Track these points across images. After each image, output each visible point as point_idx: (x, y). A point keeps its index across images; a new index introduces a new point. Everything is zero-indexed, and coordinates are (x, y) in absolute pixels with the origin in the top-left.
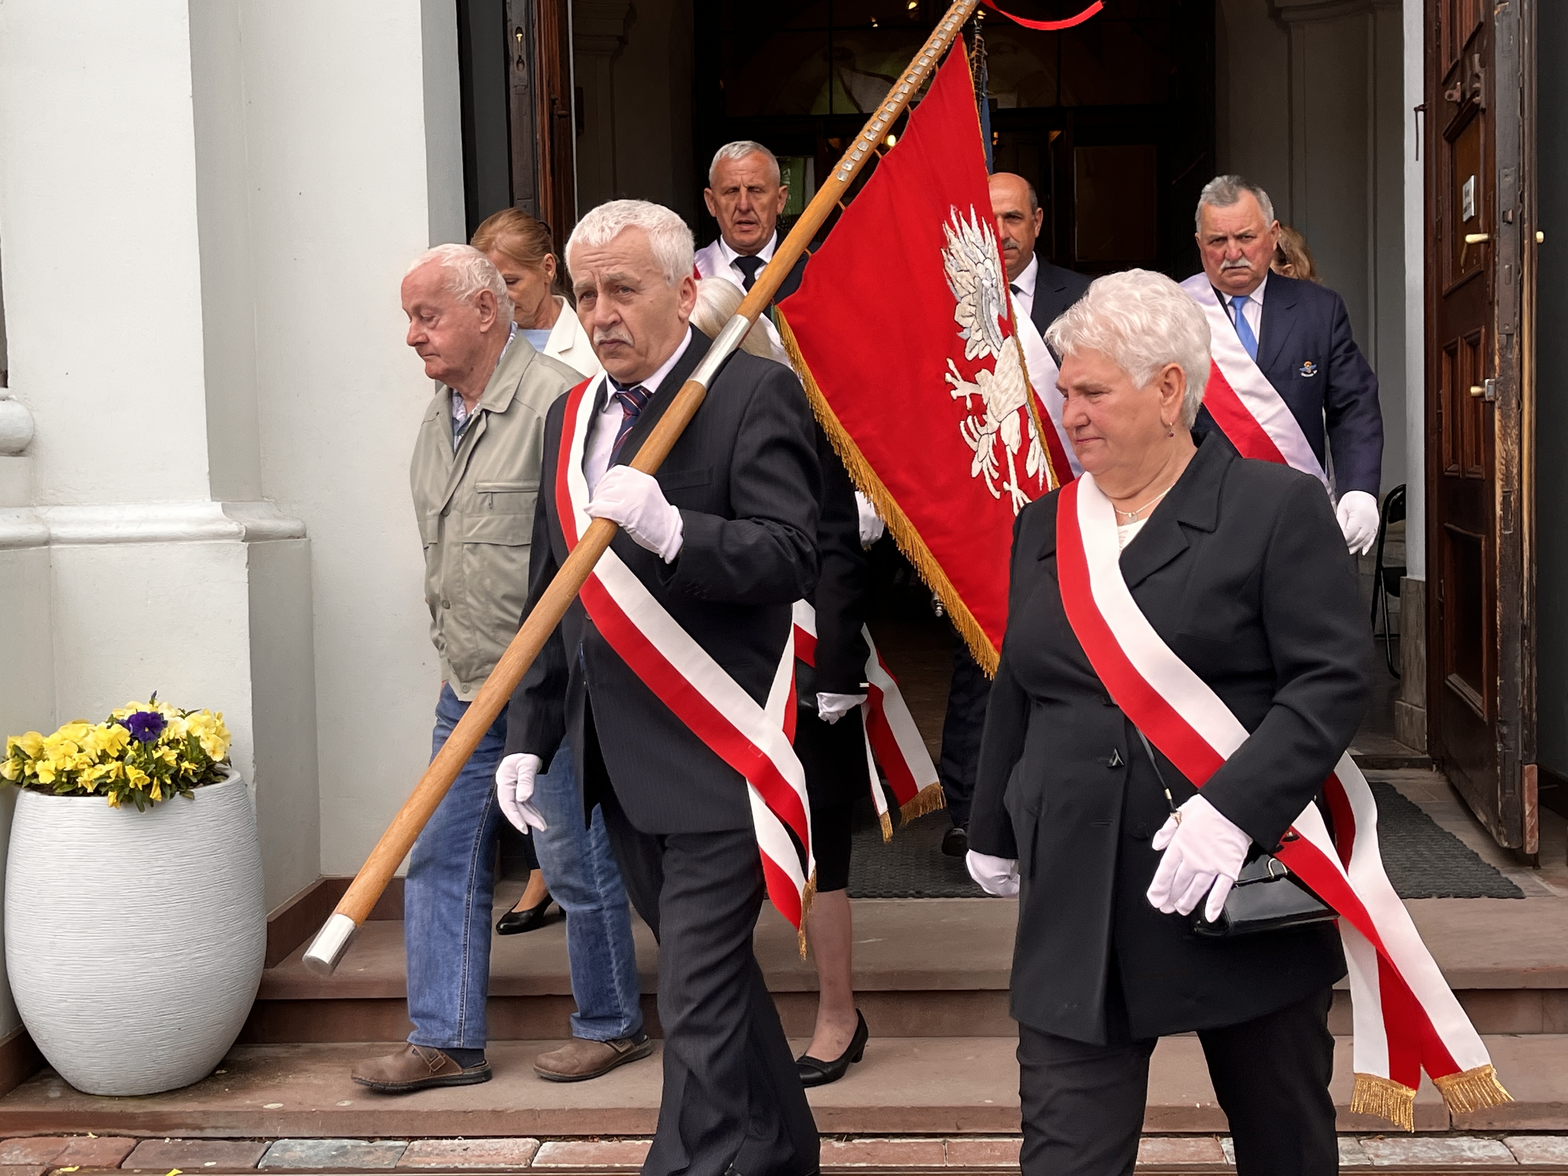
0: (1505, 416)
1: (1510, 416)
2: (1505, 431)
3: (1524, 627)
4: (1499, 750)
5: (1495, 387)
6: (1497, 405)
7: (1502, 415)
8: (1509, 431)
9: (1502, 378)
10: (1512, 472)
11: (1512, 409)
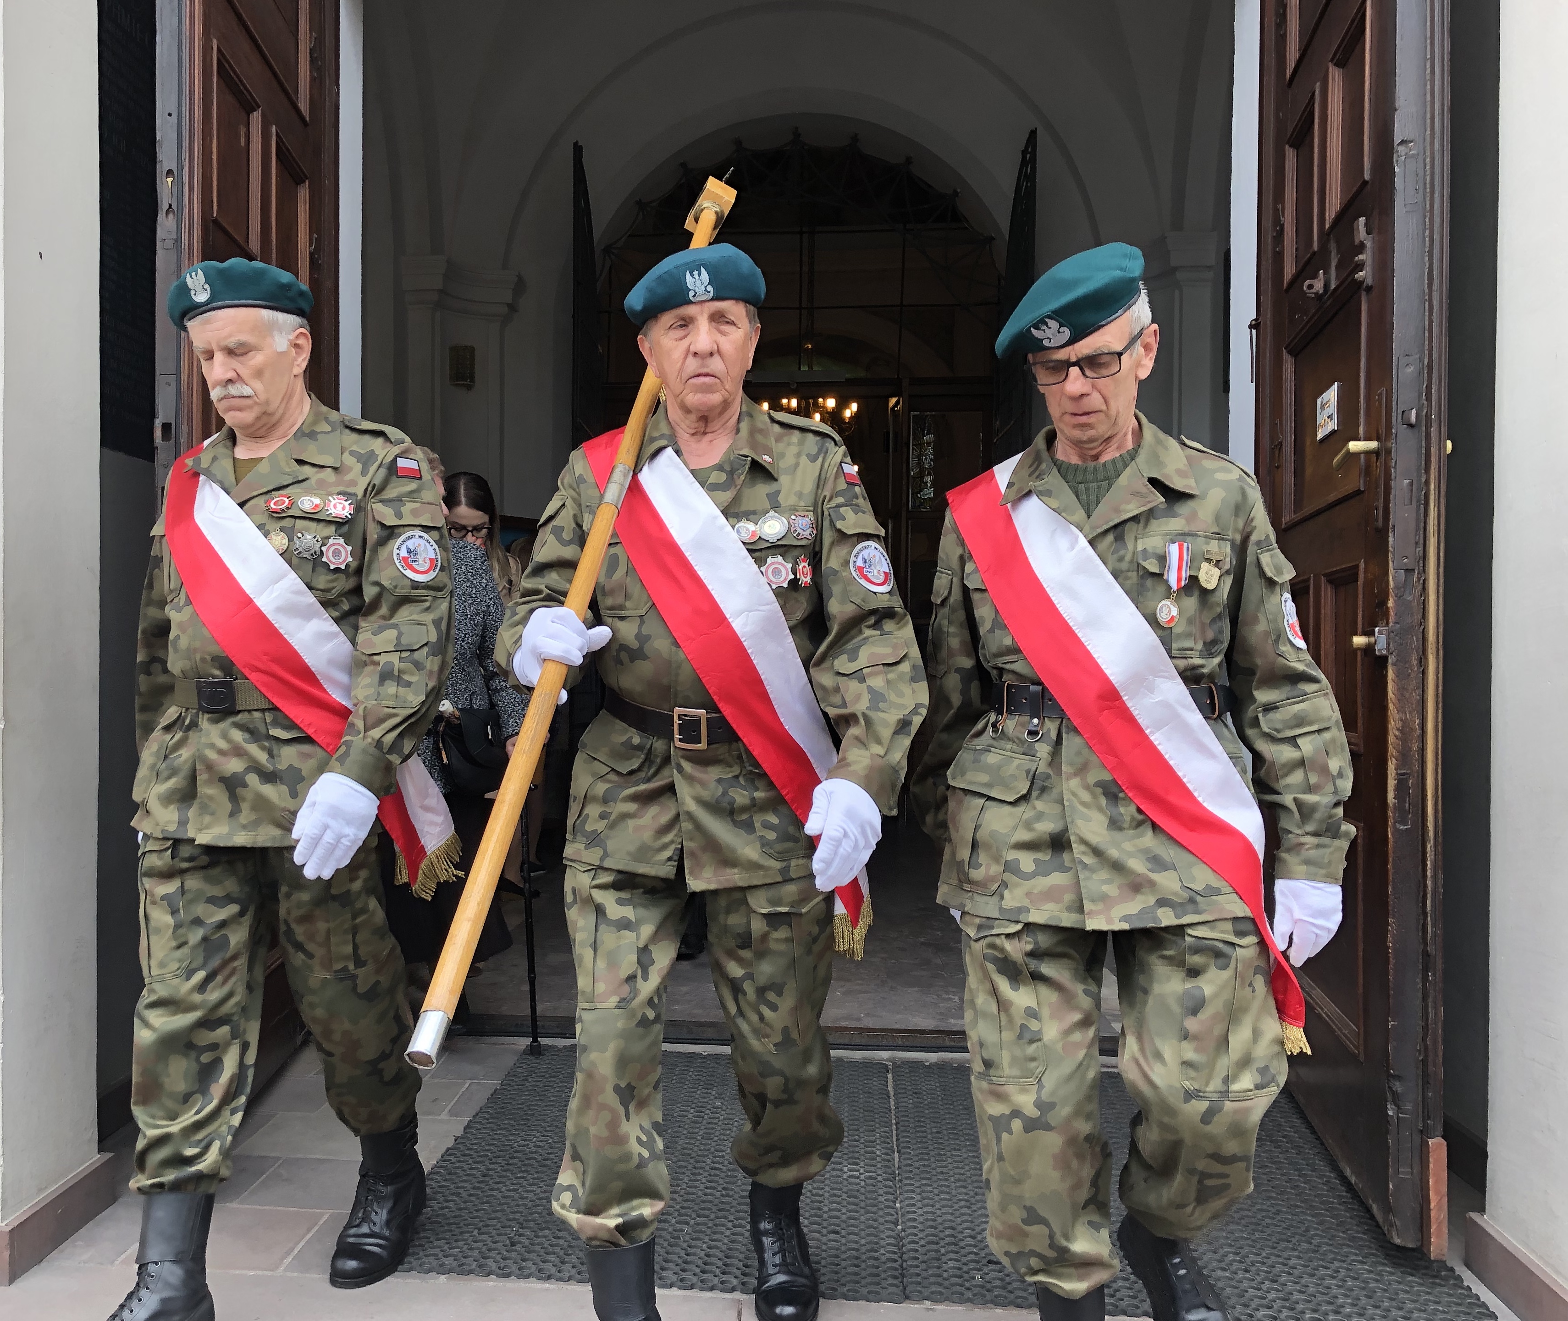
0: (1401, 675)
1: (1409, 675)
2: (1402, 695)
3: (1426, 954)
4: (1390, 1113)
5: (1388, 638)
6: (1390, 660)
7: (1398, 674)
8: (1407, 695)
9: (1398, 626)
10: (1410, 750)
11: (1411, 667)
